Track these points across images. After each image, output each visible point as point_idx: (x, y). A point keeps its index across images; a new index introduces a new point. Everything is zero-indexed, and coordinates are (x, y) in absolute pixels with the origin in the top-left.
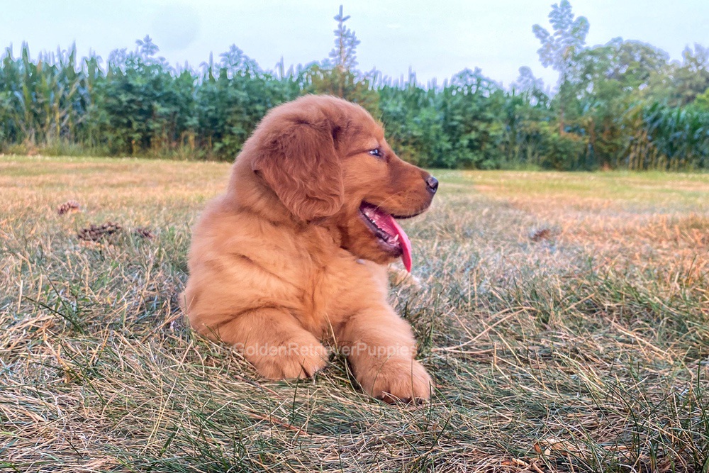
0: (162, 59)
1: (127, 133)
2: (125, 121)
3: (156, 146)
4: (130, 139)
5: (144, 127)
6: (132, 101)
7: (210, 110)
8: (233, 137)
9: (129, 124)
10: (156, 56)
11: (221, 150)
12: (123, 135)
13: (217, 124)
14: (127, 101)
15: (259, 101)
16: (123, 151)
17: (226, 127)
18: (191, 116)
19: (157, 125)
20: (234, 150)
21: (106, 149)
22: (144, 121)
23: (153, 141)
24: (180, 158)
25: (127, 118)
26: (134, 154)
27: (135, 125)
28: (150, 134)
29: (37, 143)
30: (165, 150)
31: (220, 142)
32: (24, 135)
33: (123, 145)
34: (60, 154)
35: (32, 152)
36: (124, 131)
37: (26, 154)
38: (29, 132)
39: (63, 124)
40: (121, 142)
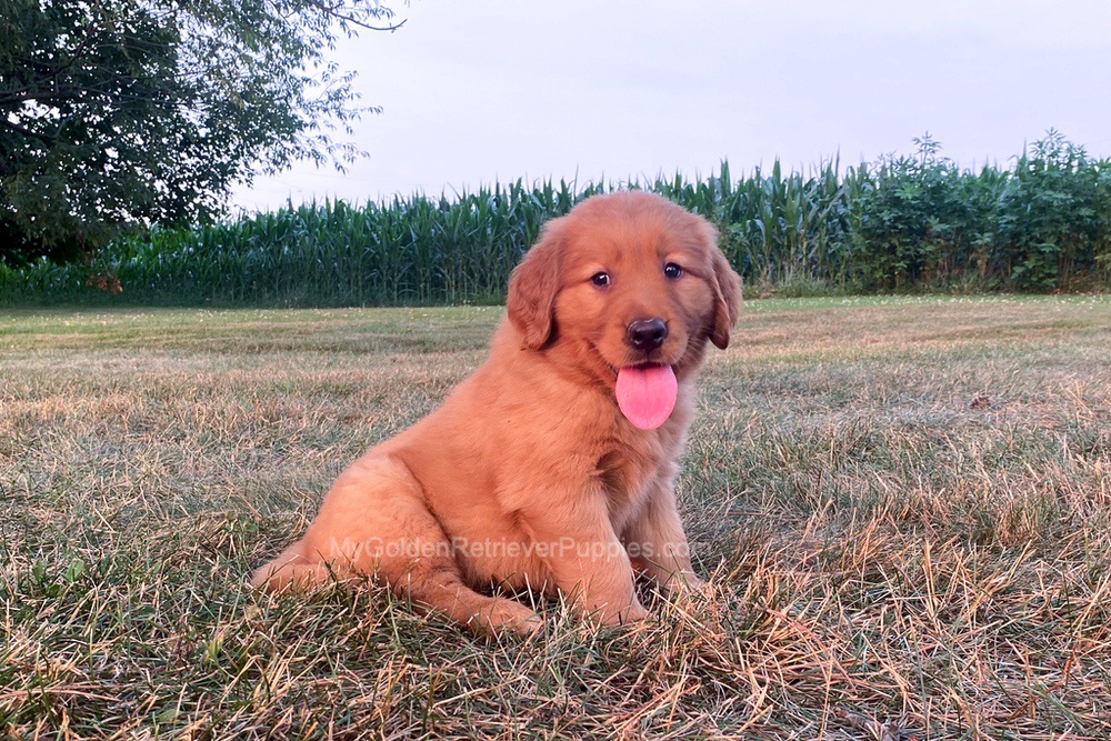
0: (947, 158)
1: (888, 261)
2: (886, 245)
3: (928, 278)
4: (892, 269)
5: (912, 253)
6: (898, 219)
7: (1011, 222)
8: (1040, 257)
9: (892, 249)
10: (938, 156)
11: (1023, 276)
12: (882, 265)
13: (1019, 240)
14: (890, 220)
15: (1088, 203)
16: (882, 286)
17: (1032, 244)
18: (982, 232)
19: (930, 248)
20: (1041, 275)
21: (860, 286)
22: (914, 243)
23: (924, 270)
24: (961, 292)
25: (890, 242)
26: (896, 289)
27: (900, 249)
28: (919, 260)
29: (774, 281)
30: (940, 280)
31: (1023, 265)
32: (759, 274)
33: (881, 277)
34: (799, 295)
35: (764, 295)
36: (883, 259)
37: (758, 297)
38: (765, 269)
39: (810, 256)
40: (879, 274)
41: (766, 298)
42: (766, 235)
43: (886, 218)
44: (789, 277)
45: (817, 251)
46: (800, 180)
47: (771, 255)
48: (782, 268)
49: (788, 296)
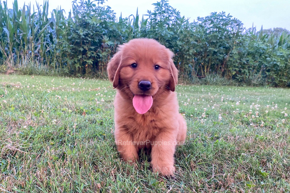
0: (109, 7)
1: (82, 58)
2: (82, 49)
4: (84, 63)
5: (95, 55)
6: (86, 35)
9: (84, 52)
12: (79, 60)
14: (84, 35)
16: (79, 72)
21: (66, 70)
22: (95, 50)
23: (101, 66)
25: (83, 47)
26: (86, 75)
27: (89, 54)
29: (15, 64)
33: (79, 67)
34: (31, 74)
35: (9, 71)
36: (80, 57)
37: (5, 73)
38: (10, 57)
39: (36, 51)
40: (77, 66)
41: (11, 74)
42: (10, 37)
43: (81, 34)
44: (25, 62)
45: (39, 50)
46: (29, 11)
47: (13, 49)
48: (20, 56)
49: (25, 74)
